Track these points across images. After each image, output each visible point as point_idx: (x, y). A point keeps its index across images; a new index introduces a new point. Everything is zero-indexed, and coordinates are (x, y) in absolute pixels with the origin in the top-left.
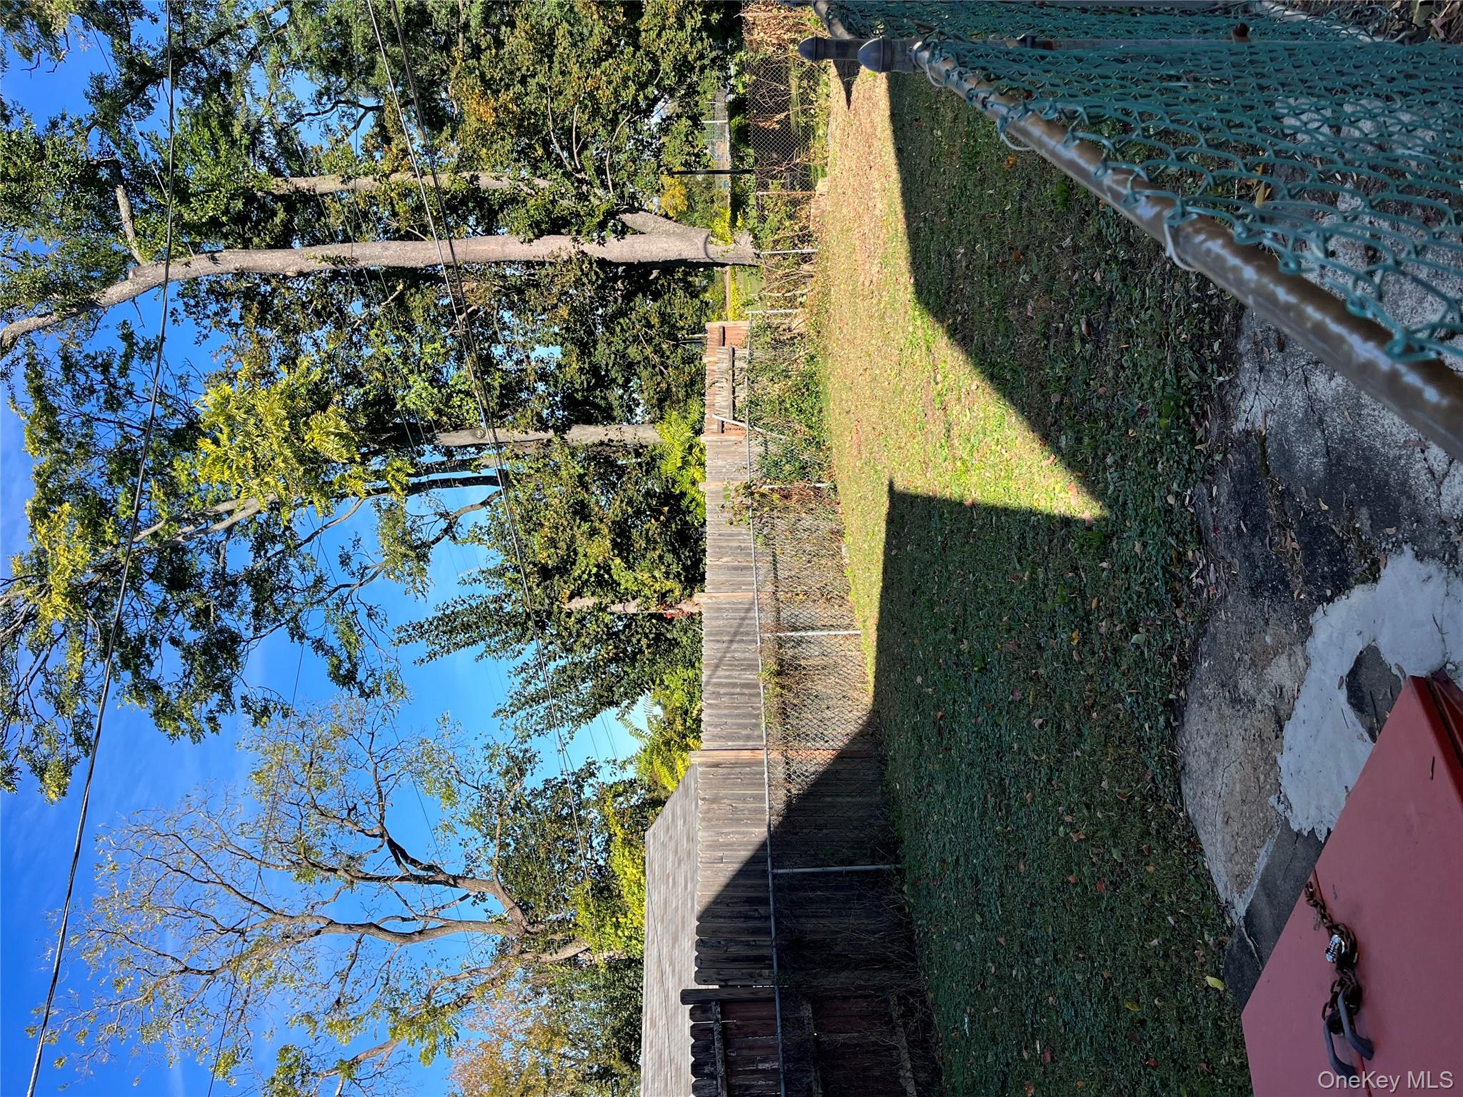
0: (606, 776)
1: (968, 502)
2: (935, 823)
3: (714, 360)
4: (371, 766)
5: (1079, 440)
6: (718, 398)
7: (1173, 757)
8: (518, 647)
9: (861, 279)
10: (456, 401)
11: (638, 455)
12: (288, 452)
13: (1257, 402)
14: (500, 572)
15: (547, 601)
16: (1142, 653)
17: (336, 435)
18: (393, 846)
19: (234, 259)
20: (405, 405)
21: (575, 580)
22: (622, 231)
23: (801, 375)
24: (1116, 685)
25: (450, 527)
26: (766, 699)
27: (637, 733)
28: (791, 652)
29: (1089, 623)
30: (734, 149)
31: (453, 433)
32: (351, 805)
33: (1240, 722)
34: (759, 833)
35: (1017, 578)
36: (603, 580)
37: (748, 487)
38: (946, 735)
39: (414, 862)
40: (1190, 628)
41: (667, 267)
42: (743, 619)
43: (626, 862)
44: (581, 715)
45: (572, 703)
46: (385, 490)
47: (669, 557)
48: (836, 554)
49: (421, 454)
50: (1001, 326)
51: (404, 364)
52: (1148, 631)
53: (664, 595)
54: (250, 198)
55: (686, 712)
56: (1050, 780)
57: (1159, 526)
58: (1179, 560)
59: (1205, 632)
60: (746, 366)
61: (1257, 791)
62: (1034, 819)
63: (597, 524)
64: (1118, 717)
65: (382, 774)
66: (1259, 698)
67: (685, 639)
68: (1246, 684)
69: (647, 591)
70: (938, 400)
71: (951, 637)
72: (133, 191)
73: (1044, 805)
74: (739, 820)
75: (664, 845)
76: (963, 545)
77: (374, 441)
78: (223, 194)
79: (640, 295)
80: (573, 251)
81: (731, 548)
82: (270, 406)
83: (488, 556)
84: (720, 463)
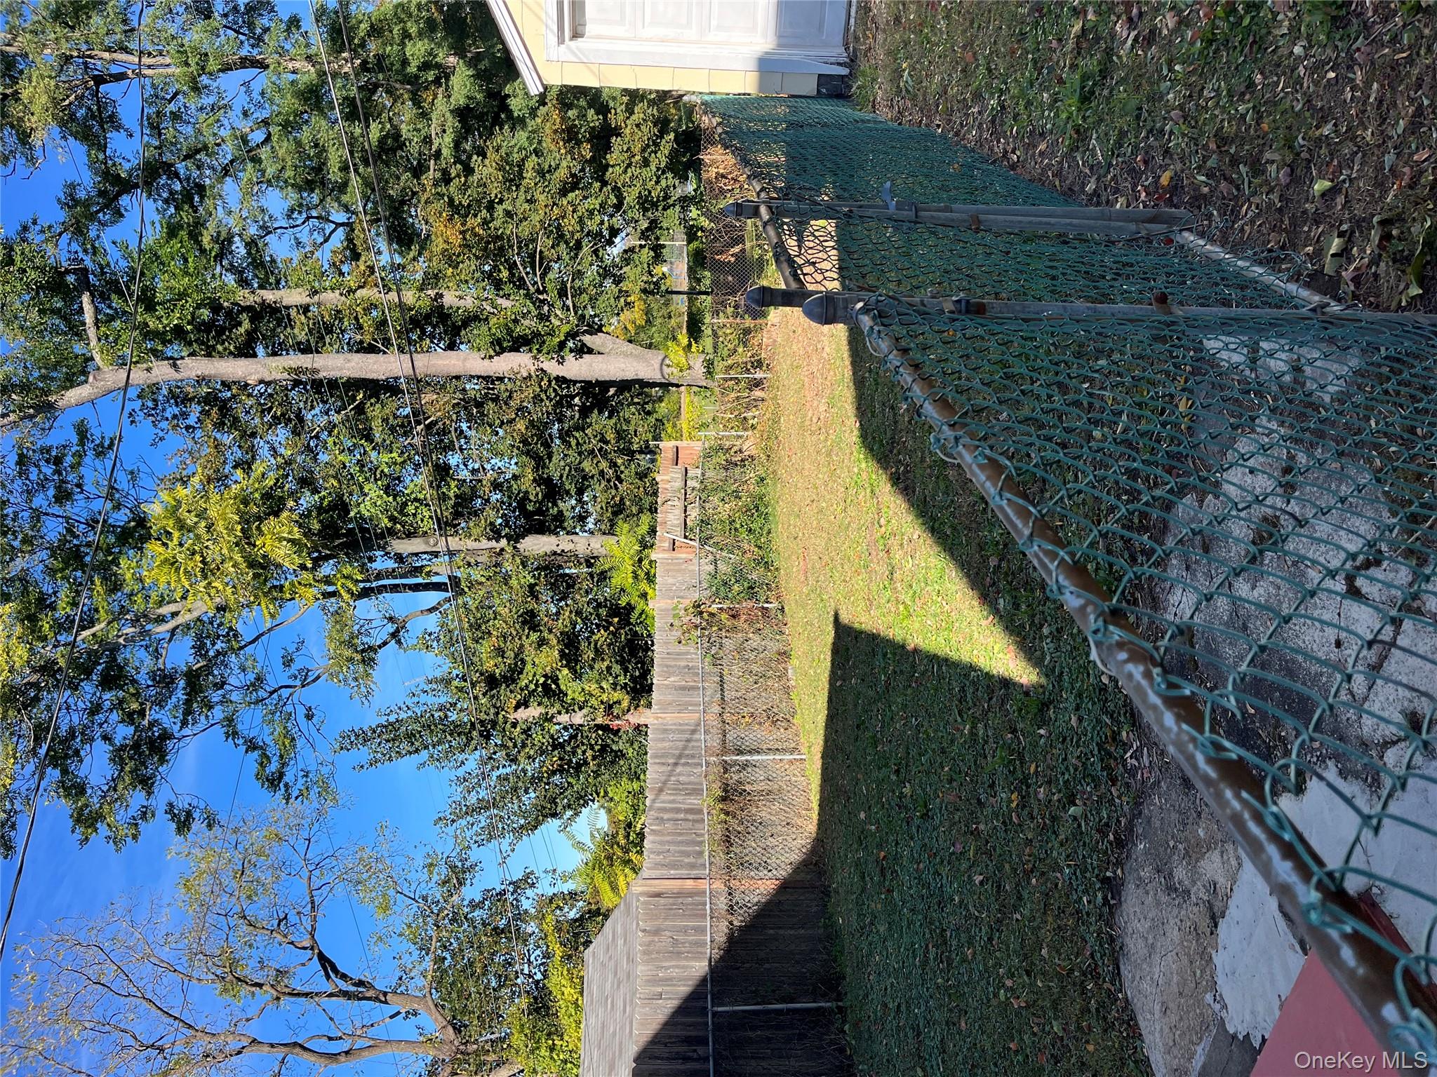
0: (545, 888)
1: (910, 647)
2: (877, 964)
3: (667, 478)
4: (305, 873)
5: (1016, 606)
6: (670, 517)
7: (1111, 936)
8: (461, 757)
9: (810, 414)
10: (411, 509)
11: (590, 565)
12: (238, 557)
13: (1184, 599)
14: (447, 682)
15: (492, 711)
16: (1079, 826)
17: (289, 541)
18: (323, 959)
19: (195, 367)
20: (359, 512)
21: (522, 689)
22: (582, 350)
23: (751, 496)
24: (1055, 854)
25: (397, 631)
26: (710, 826)
27: (580, 845)
28: (736, 777)
29: (1028, 786)
30: (691, 271)
31: (406, 541)
32: (282, 916)
33: (1176, 911)
34: (700, 968)
35: (958, 729)
36: (550, 690)
37: (697, 606)
38: (889, 877)
39: (344, 977)
40: (1126, 808)
41: (624, 386)
42: (688, 741)
43: (564, 982)
44: (522, 827)
45: (515, 814)
46: (333, 594)
47: (617, 669)
48: (783, 676)
49: (371, 560)
50: (942, 486)
51: (361, 471)
52: (1085, 804)
53: (611, 707)
54: (216, 307)
55: (629, 825)
56: (990, 939)
57: (1094, 703)
58: (1114, 739)
59: (1140, 813)
60: (697, 485)
61: (1193, 985)
62: (976, 977)
63: (546, 634)
64: (1056, 885)
65: (316, 883)
66: (1193, 890)
67: (631, 750)
68: (1180, 873)
69: (593, 702)
70: (881, 542)
71: (894, 778)
72: (101, 296)
73: (985, 965)
74: (679, 953)
75: (603, 965)
76: (906, 688)
77: (325, 547)
78: (190, 304)
79: (596, 411)
80: (533, 369)
81: (679, 667)
82: (222, 510)
83: (437, 663)
84: (671, 581)
